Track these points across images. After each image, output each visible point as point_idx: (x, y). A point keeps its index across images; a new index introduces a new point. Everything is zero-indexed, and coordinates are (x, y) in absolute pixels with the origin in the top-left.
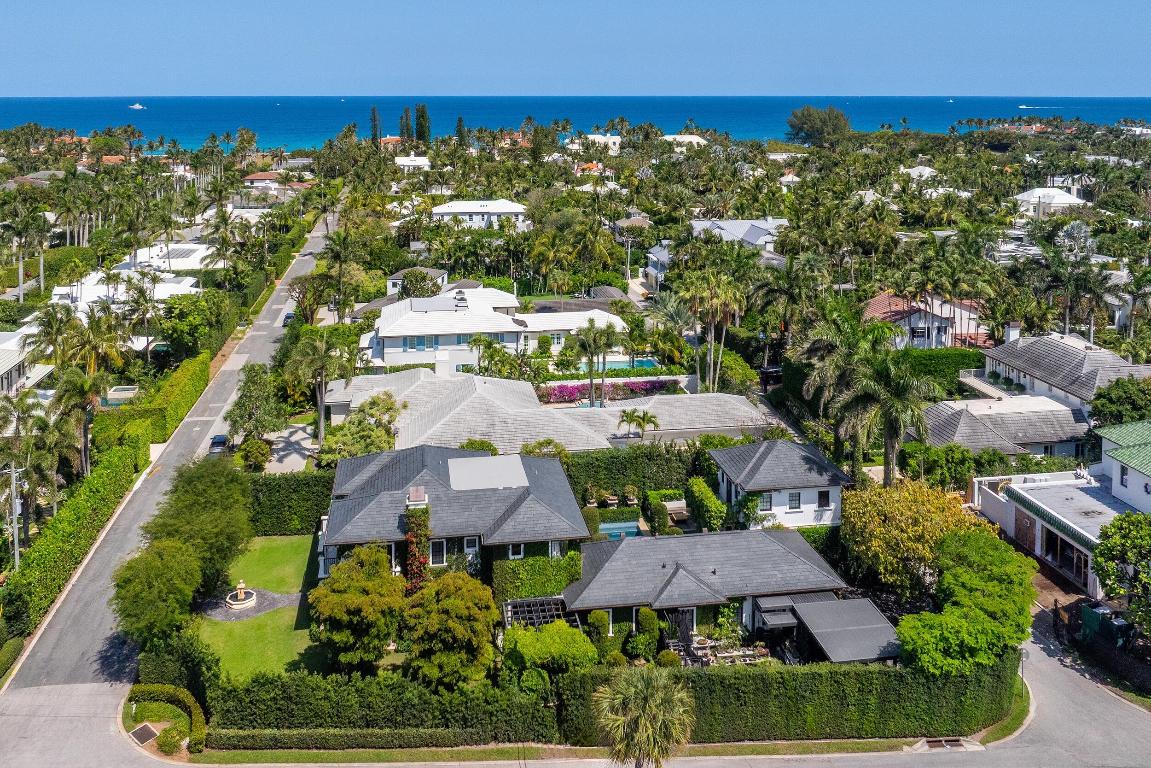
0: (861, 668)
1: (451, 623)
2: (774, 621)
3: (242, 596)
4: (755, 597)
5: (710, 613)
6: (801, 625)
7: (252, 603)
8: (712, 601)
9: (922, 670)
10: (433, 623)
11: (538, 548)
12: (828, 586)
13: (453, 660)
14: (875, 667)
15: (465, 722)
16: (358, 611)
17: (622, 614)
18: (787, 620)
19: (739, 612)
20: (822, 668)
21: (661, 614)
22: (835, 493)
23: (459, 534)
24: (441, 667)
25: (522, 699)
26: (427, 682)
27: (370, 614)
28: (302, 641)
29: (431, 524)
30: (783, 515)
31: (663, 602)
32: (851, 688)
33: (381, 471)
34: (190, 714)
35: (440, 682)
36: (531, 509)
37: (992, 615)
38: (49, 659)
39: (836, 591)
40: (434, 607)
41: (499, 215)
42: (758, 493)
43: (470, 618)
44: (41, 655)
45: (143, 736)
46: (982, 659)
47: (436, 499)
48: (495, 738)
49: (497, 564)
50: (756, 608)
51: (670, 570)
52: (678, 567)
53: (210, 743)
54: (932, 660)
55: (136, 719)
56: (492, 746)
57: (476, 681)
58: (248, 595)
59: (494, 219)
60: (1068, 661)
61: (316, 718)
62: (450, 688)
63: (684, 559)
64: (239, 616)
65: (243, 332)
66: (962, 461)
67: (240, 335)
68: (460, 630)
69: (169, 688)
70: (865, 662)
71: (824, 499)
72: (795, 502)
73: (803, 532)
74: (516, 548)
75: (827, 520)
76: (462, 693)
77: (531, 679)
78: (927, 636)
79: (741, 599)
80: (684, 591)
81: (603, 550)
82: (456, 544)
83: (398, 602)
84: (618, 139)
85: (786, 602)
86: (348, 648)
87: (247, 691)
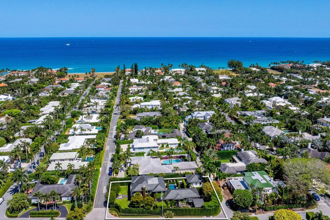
0: (198, 208)
1: (149, 203)
2: (189, 201)
3: (120, 196)
4: (188, 198)
5: (182, 200)
6: (193, 202)
7: (121, 197)
8: (182, 199)
9: (205, 209)
10: (147, 203)
11: (160, 192)
12: (198, 197)
13: (149, 207)
14: (200, 208)
15: (151, 213)
16: (137, 201)
17: (170, 200)
18: (191, 201)
19: (186, 200)
20: (194, 208)
21: (175, 200)
22: (202, 183)
23: (149, 190)
24: (148, 207)
25: (157, 211)
26: (146, 209)
27: (139, 201)
28: (129, 202)
29: (146, 189)
30: (195, 186)
31: (176, 199)
32: (197, 211)
33: (138, 180)
34: (117, 212)
35: (147, 209)
36: (159, 187)
37: (215, 202)
38: (97, 205)
39: (199, 198)
40: (147, 201)
41: (155, 106)
42: (191, 183)
43: (151, 202)
44: (96, 204)
45: (112, 214)
46: (213, 208)
47: (146, 186)
48: (154, 215)
49: (154, 194)
50: (188, 200)
51: (177, 195)
52: (178, 194)
53: (120, 215)
54: (207, 208)
55: (111, 212)
56: (154, 216)
57: (152, 209)
58: (121, 196)
59: (154, 106)
60: (228, 207)
61: (133, 213)
62: (149, 210)
63: (179, 193)
64: (120, 198)
65: (107, 139)
66: (225, 175)
67: (106, 140)
68: (150, 204)
69: (114, 209)
70: (199, 208)
71: (200, 184)
72: (196, 184)
73: (197, 188)
74: (157, 192)
75: (201, 186)
76: (150, 210)
77: (158, 209)
78: (206, 205)
79: (186, 199)
80: (179, 198)
81: (168, 192)
82: (149, 191)
83: (142, 199)
84: (184, 70)
85: (192, 199)
86: (136, 205)
87: (124, 210)
